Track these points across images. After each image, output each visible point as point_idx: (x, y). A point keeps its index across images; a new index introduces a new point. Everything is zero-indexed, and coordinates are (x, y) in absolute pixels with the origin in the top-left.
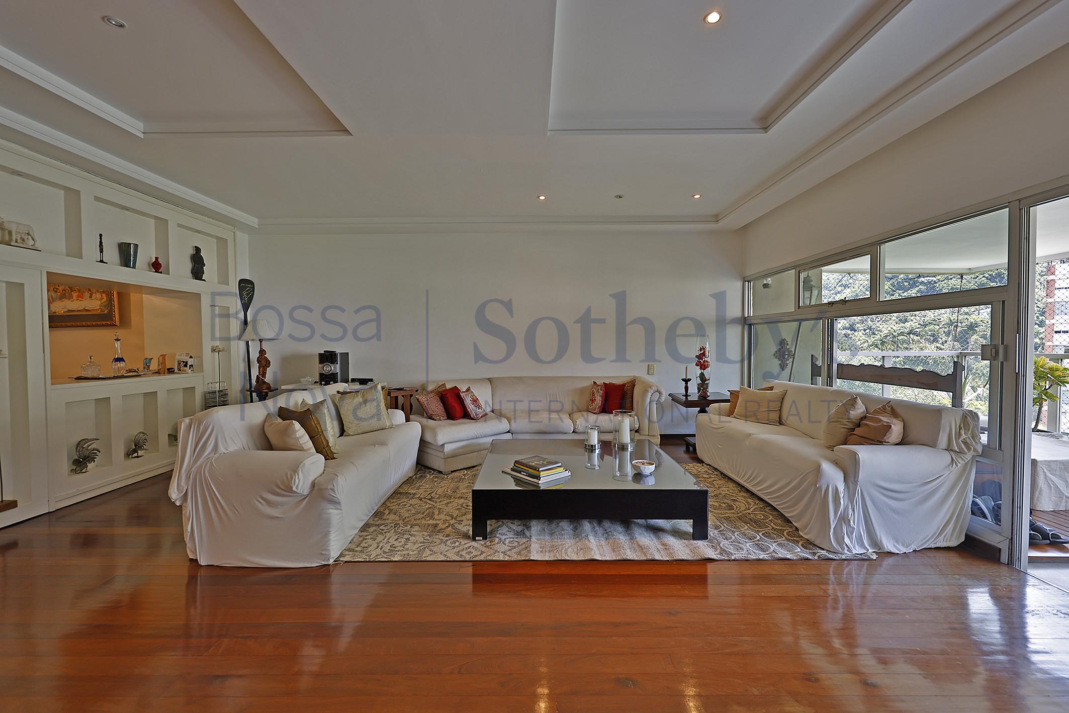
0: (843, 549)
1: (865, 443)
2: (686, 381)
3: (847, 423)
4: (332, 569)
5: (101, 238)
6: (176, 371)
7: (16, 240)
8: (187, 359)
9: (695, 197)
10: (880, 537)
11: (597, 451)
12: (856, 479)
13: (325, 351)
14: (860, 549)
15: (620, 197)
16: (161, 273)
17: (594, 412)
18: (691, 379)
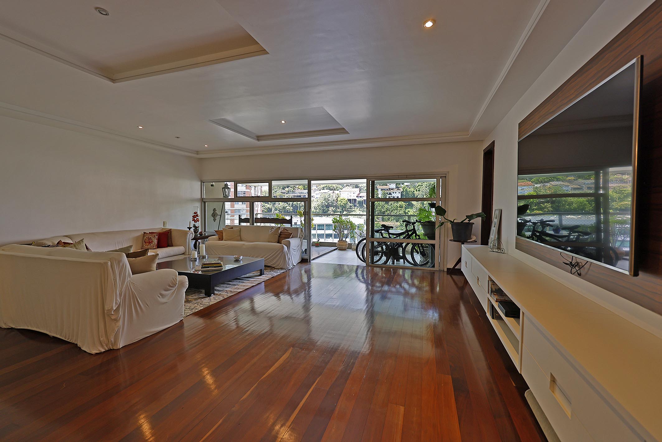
15: (178, 138)
17: (153, 248)
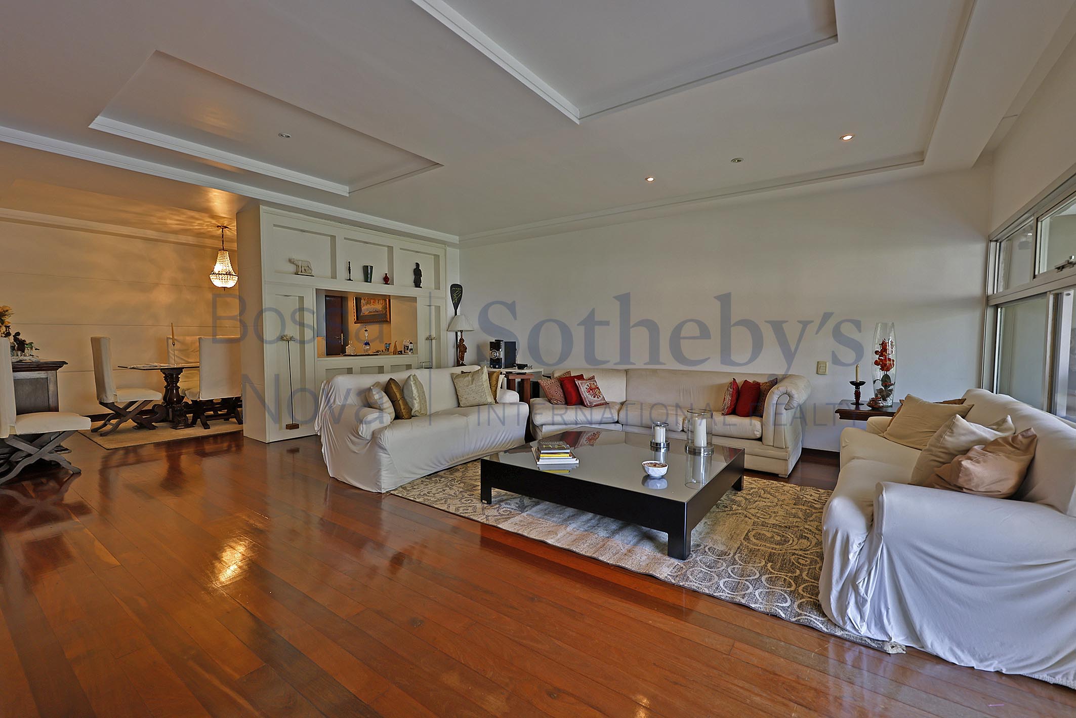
0: (845, 623)
1: (938, 485)
2: (858, 385)
3: (940, 454)
4: (383, 497)
5: (349, 265)
6: (403, 353)
7: (301, 271)
8: (408, 344)
9: (845, 138)
10: (921, 628)
11: (663, 450)
12: (879, 531)
13: (495, 340)
14: (877, 632)
15: (738, 161)
16: (389, 284)
18: (865, 383)
